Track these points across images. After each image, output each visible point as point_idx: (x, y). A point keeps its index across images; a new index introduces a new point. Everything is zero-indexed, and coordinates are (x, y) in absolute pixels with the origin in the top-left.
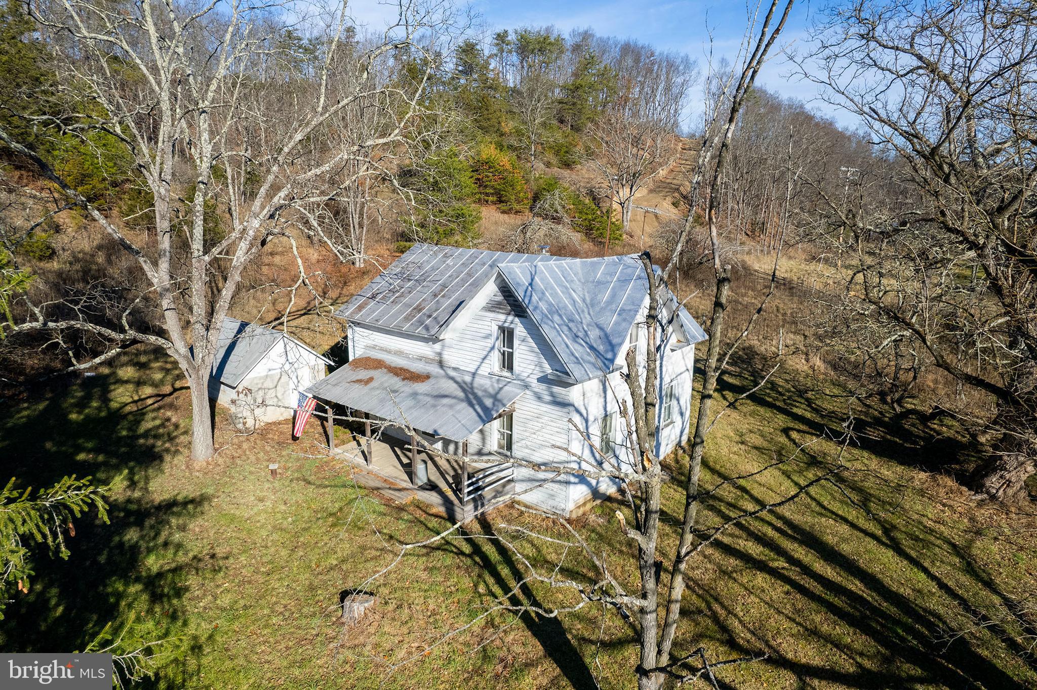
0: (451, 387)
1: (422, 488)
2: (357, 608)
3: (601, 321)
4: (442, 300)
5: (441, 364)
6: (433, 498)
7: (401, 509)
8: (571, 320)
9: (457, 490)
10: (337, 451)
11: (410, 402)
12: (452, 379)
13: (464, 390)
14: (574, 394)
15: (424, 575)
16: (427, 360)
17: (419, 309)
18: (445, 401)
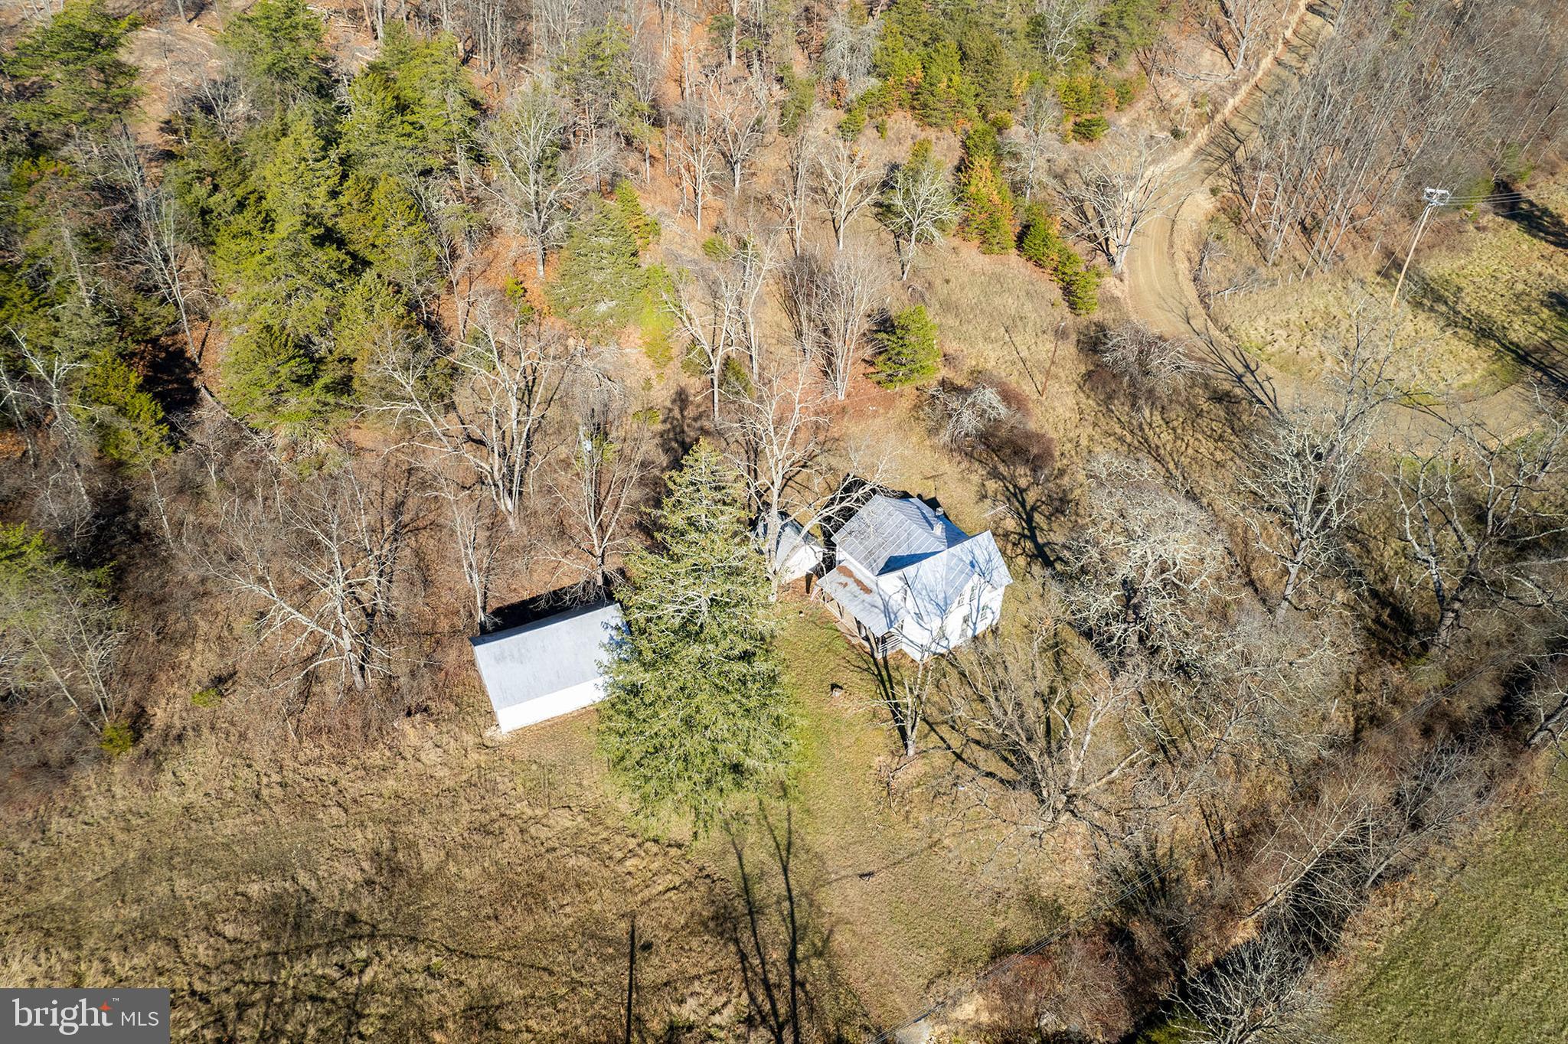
1: (863, 638)
2: (837, 693)
3: (947, 589)
4: (879, 556)
5: (877, 585)
6: (866, 644)
7: (853, 646)
8: (931, 591)
9: (878, 643)
11: (861, 606)
12: (880, 596)
13: (885, 606)
15: (860, 683)
16: (873, 583)
17: (870, 554)
18: (876, 610)
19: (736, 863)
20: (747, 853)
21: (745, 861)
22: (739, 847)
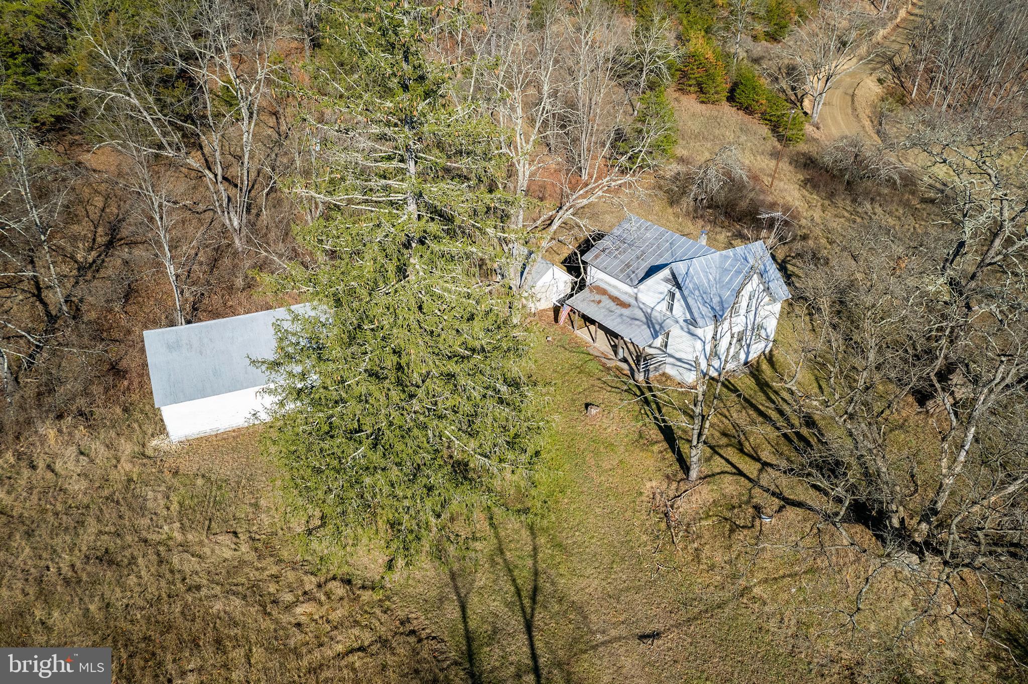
0: (640, 315)
1: (620, 360)
2: (593, 411)
3: (722, 293)
4: (642, 262)
5: (636, 299)
6: (624, 366)
7: (609, 369)
8: (705, 293)
9: (638, 364)
10: (578, 332)
11: (619, 320)
12: (641, 309)
13: (647, 318)
14: (699, 332)
15: (619, 402)
16: (630, 296)
17: (628, 266)
18: (637, 322)
19: (457, 614)
20: (474, 600)
21: (469, 612)
22: (463, 592)
